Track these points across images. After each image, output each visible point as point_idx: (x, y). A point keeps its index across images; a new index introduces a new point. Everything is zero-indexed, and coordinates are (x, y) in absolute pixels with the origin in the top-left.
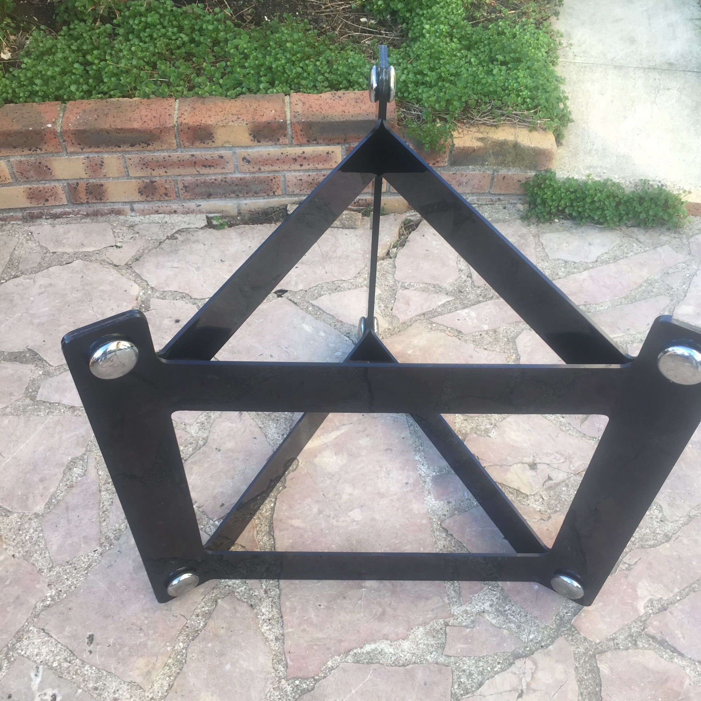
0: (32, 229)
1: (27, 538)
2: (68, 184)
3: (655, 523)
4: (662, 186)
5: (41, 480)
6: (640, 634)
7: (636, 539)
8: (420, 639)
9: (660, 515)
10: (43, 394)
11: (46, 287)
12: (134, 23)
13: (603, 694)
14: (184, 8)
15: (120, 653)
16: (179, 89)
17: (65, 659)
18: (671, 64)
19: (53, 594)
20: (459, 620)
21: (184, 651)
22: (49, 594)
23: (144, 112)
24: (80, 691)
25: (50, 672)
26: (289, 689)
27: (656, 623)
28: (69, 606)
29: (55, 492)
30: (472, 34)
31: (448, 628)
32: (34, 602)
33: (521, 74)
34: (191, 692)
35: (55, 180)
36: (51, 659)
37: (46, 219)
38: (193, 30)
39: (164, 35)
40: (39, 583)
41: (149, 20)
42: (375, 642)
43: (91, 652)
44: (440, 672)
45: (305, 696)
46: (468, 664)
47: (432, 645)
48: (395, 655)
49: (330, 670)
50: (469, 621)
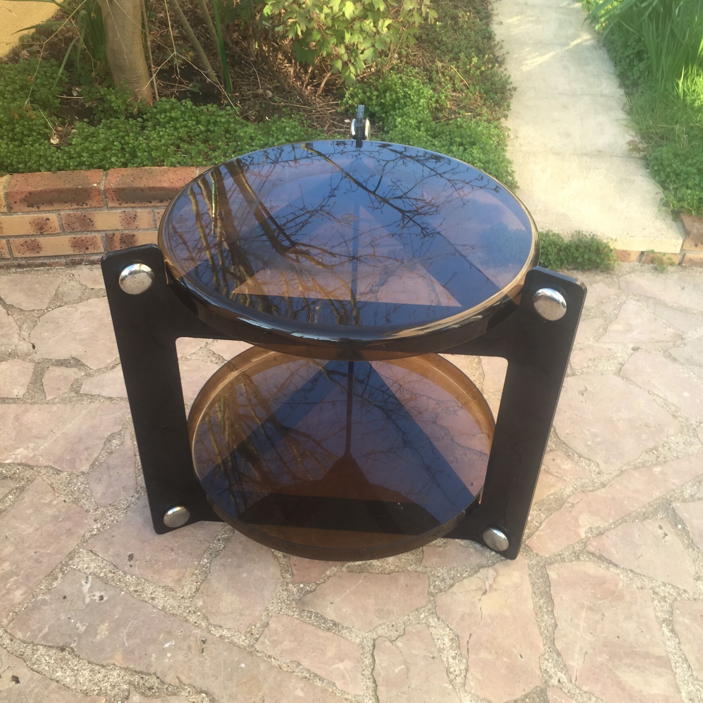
0: (74, 272)
1: (76, 489)
2: (106, 235)
3: (593, 475)
4: (594, 235)
5: (86, 449)
6: (581, 552)
7: (578, 486)
9: (597, 470)
10: (85, 389)
11: (86, 313)
12: (161, 117)
13: (552, 592)
14: (201, 108)
15: (155, 566)
16: (200, 160)
17: (110, 572)
18: (600, 151)
19: (99, 526)
21: (208, 565)
22: (95, 527)
23: (171, 176)
24: (123, 593)
25: (98, 580)
26: (295, 590)
27: (595, 544)
28: (112, 534)
29: (98, 457)
30: (436, 128)
31: (425, 547)
32: (83, 532)
33: (475, 151)
34: (214, 592)
35: (95, 231)
36: (99, 571)
37: (85, 265)
38: (209, 122)
39: (186, 126)
40: (87, 519)
41: (173, 115)
43: (131, 566)
44: (419, 577)
45: (308, 595)
46: (441, 572)
47: (412, 560)
48: (381, 566)
49: (329, 577)
50: (442, 543)
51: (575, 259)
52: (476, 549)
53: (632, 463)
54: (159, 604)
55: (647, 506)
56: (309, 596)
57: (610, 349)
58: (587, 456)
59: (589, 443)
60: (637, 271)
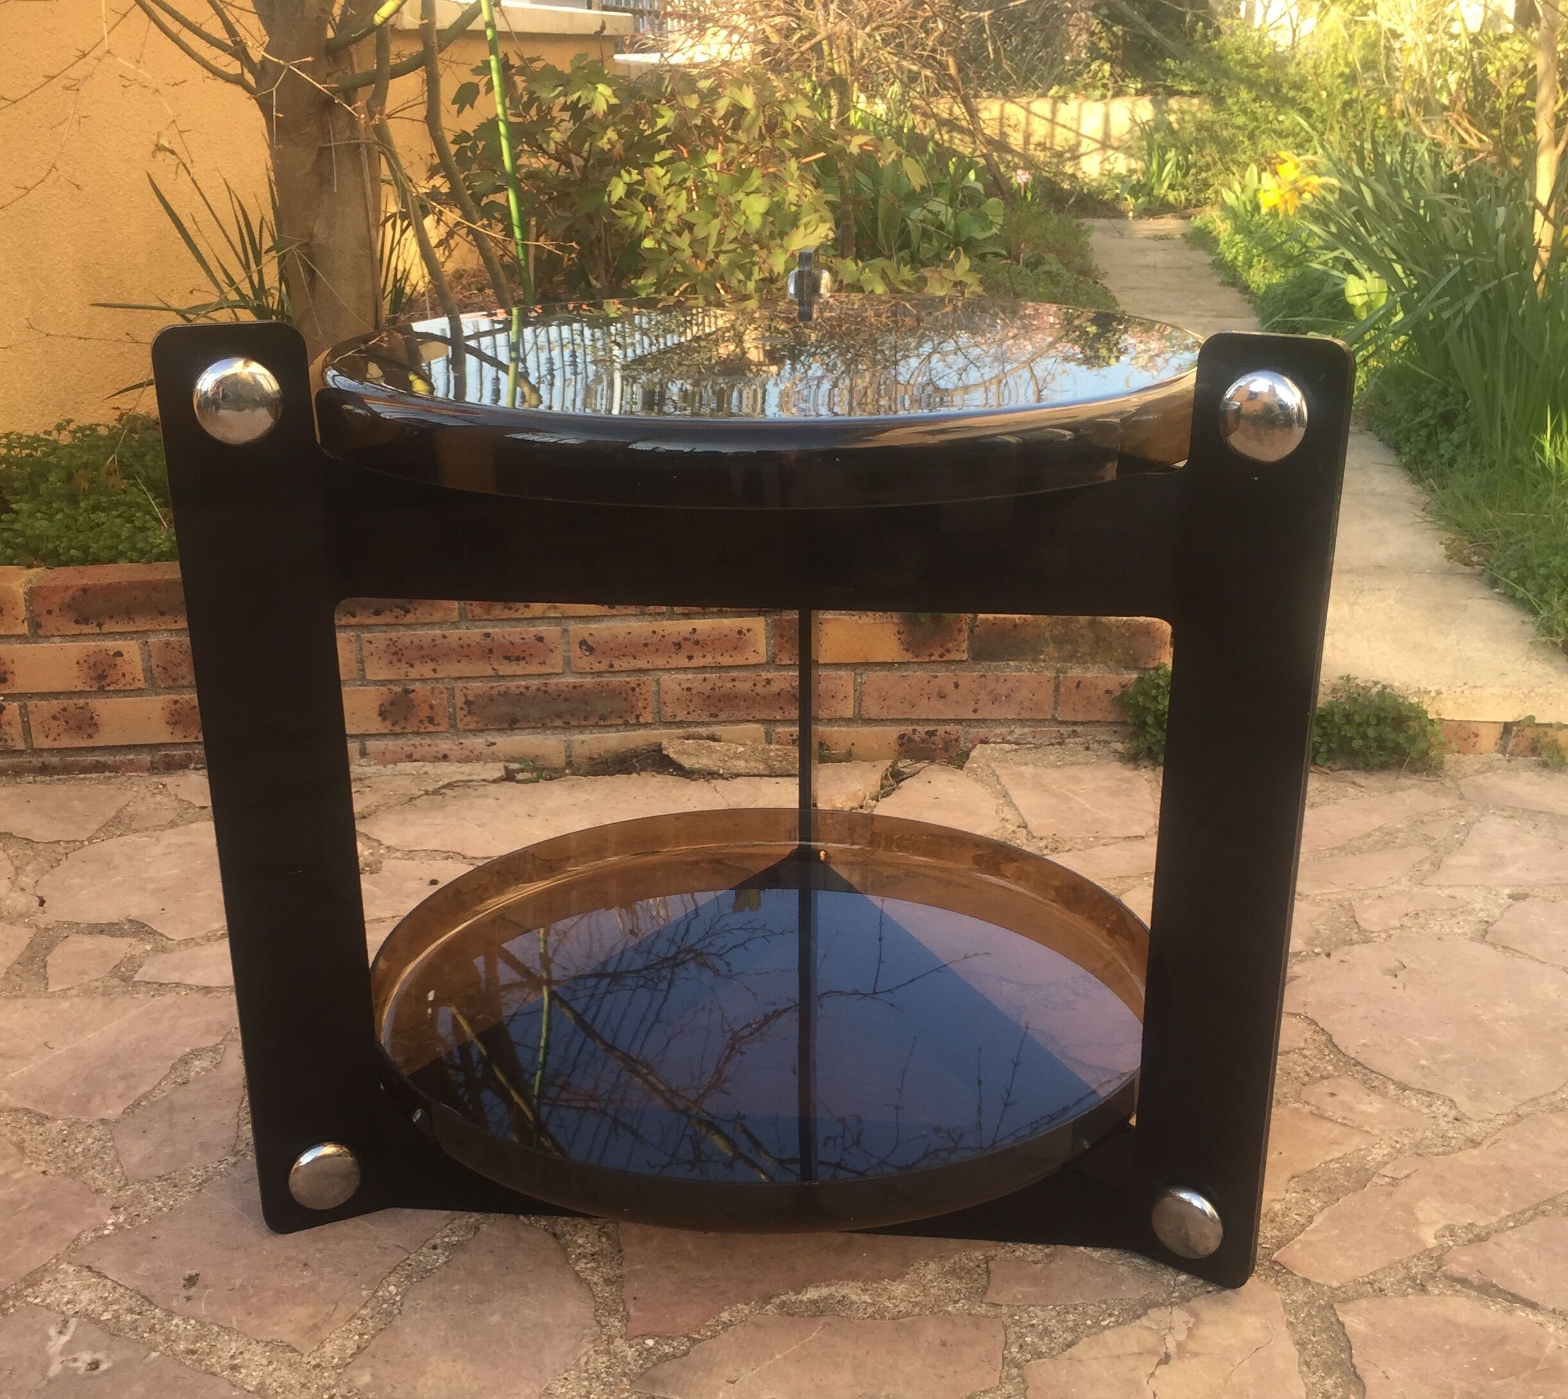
1: (78, 1151)
3: (1443, 1124)
4: (1384, 687)
5: (124, 1077)
6: (1431, 1277)
7: (1404, 1145)
8: (931, 1282)
9: (1452, 1114)
10: (147, 973)
11: (180, 846)
13: (1355, 1360)
15: (255, 1300)
17: (131, 1311)
19: (122, 1218)
20: (1017, 1253)
21: (398, 1298)
22: (110, 1221)
24: (154, 1355)
25: (93, 1327)
26: (630, 1353)
28: (153, 1234)
29: (150, 1093)
31: (992, 1263)
32: (75, 1231)
34: (406, 1356)
36: (101, 1309)
37: (196, 769)
40: (92, 1206)
42: (827, 1283)
43: (189, 1299)
44: (977, 1326)
45: (666, 1365)
46: (1038, 1316)
47: (958, 1291)
49: (726, 1326)
50: (1040, 1255)
51: (1346, 741)
52: (1136, 1269)
53: (1544, 1102)
54: (249, 1379)
56: (669, 1367)
57: (1454, 897)
60: (1499, 768)
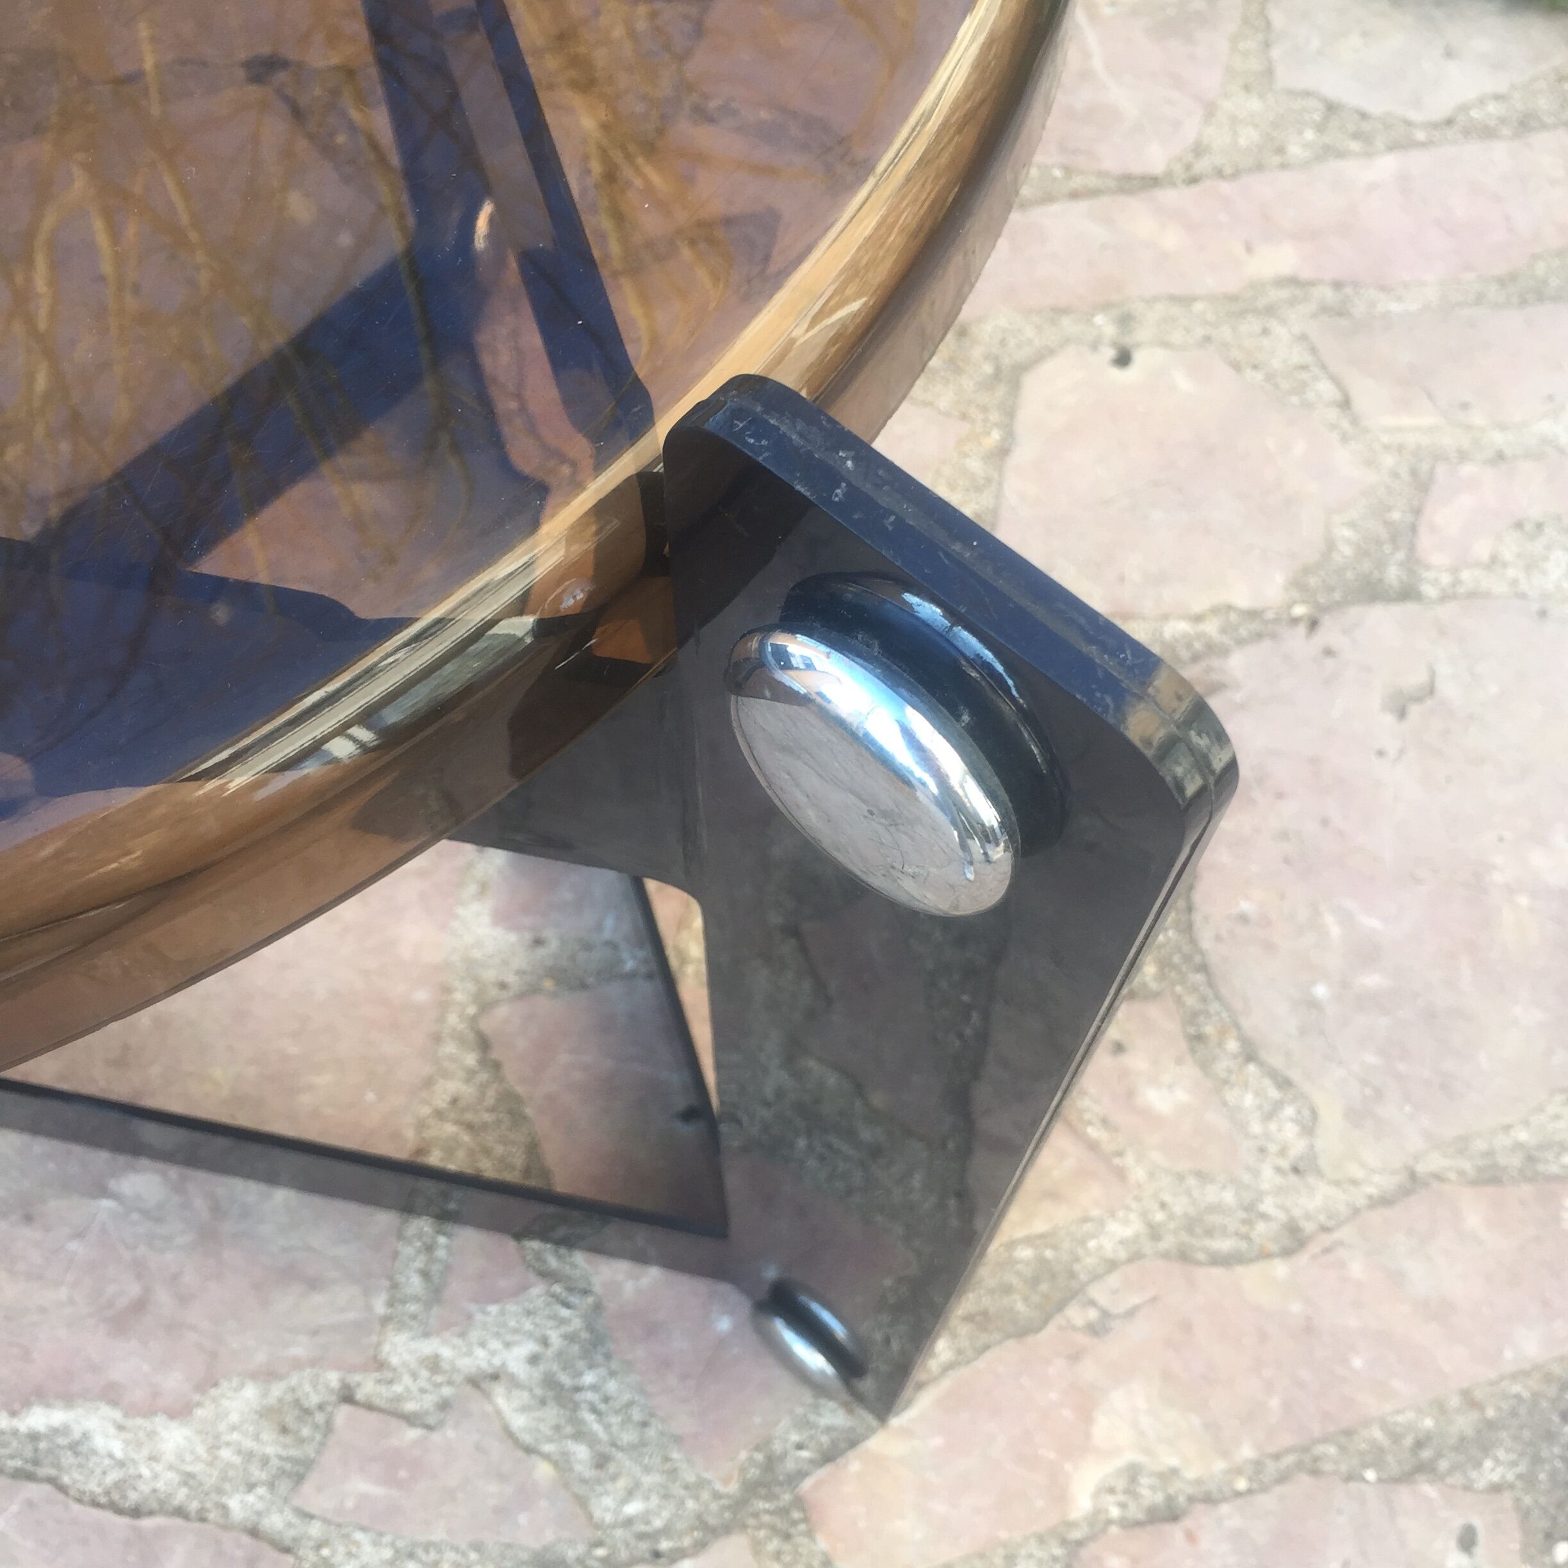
3: (1267, 1172)
7: (1171, 1217)
8: (234, 1428)
9: (1298, 1147)
20: (398, 1388)
31: (345, 1410)
42: (68, 1400)
48: (121, 1464)
53: (1480, 1145)
55: (1455, 1401)
58: (1276, 1061)
59: (1321, 991)
